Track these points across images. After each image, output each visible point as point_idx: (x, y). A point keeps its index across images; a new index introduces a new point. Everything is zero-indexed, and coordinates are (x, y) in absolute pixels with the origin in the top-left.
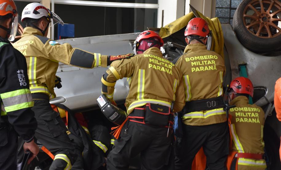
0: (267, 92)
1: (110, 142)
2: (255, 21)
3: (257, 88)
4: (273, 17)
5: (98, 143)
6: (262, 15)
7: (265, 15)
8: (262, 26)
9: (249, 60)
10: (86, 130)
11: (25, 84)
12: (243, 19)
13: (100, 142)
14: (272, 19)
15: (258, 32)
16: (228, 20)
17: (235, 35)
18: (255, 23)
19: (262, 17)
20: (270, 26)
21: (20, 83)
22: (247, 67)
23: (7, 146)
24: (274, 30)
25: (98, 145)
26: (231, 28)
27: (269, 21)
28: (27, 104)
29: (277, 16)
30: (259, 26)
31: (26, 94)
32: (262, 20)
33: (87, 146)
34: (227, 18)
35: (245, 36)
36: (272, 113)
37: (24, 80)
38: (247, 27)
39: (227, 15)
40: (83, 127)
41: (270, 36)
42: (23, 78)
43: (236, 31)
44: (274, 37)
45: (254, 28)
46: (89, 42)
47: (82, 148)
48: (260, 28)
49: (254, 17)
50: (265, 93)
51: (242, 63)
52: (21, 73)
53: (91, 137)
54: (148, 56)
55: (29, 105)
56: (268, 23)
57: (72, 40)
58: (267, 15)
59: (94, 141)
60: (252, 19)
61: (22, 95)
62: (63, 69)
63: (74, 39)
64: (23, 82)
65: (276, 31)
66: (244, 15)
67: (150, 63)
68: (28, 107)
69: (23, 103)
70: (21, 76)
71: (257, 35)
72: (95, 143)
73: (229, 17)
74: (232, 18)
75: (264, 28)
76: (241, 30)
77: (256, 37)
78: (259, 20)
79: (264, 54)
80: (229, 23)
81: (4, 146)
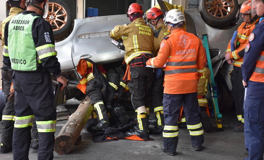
0: (219, 53)
1: (120, 83)
2: (213, 6)
3: (214, 50)
4: (225, 4)
5: (112, 84)
6: (218, 3)
7: (219, 3)
8: (218, 10)
9: (209, 32)
10: (105, 75)
11: (50, 41)
12: (206, 5)
13: (113, 83)
14: (224, 6)
15: (215, 14)
16: (196, 6)
17: (200, 15)
18: (213, 8)
19: (218, 4)
20: (223, 10)
21: (46, 41)
22: (208, 36)
23: (42, 82)
24: (225, 12)
25: (112, 85)
26: (198, 11)
27: (222, 7)
28: (51, 54)
29: (227, 3)
30: (216, 10)
31: (50, 47)
32: (218, 6)
33: (105, 86)
34: (196, 5)
35: (207, 16)
36: (222, 66)
37: (49, 39)
38: (208, 10)
39: (196, 3)
40: (103, 74)
41: (222, 16)
42: (49, 38)
43: (201, 13)
44: (225, 17)
45: (213, 11)
46: (107, 19)
47: (102, 87)
48: (216, 11)
49: (213, 4)
50: (218, 53)
51: (204, 34)
52: (46, 34)
53: (107, 80)
54: (138, 26)
55: (52, 54)
56: (222, 8)
57: (96, 18)
58: (221, 3)
59: (109, 83)
60: (212, 6)
61: (48, 48)
62: (90, 37)
63: (97, 17)
64: (48, 40)
65: (227, 13)
66: (207, 3)
67: (140, 30)
68: (52, 55)
69: (48, 52)
70: (47, 36)
71: (215, 15)
72: (110, 84)
73: (197, 4)
74: (199, 5)
75: (219, 11)
76: (205, 13)
77: (214, 17)
78: (216, 6)
79: (218, 28)
80: (197, 8)
81: (39, 82)
